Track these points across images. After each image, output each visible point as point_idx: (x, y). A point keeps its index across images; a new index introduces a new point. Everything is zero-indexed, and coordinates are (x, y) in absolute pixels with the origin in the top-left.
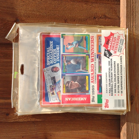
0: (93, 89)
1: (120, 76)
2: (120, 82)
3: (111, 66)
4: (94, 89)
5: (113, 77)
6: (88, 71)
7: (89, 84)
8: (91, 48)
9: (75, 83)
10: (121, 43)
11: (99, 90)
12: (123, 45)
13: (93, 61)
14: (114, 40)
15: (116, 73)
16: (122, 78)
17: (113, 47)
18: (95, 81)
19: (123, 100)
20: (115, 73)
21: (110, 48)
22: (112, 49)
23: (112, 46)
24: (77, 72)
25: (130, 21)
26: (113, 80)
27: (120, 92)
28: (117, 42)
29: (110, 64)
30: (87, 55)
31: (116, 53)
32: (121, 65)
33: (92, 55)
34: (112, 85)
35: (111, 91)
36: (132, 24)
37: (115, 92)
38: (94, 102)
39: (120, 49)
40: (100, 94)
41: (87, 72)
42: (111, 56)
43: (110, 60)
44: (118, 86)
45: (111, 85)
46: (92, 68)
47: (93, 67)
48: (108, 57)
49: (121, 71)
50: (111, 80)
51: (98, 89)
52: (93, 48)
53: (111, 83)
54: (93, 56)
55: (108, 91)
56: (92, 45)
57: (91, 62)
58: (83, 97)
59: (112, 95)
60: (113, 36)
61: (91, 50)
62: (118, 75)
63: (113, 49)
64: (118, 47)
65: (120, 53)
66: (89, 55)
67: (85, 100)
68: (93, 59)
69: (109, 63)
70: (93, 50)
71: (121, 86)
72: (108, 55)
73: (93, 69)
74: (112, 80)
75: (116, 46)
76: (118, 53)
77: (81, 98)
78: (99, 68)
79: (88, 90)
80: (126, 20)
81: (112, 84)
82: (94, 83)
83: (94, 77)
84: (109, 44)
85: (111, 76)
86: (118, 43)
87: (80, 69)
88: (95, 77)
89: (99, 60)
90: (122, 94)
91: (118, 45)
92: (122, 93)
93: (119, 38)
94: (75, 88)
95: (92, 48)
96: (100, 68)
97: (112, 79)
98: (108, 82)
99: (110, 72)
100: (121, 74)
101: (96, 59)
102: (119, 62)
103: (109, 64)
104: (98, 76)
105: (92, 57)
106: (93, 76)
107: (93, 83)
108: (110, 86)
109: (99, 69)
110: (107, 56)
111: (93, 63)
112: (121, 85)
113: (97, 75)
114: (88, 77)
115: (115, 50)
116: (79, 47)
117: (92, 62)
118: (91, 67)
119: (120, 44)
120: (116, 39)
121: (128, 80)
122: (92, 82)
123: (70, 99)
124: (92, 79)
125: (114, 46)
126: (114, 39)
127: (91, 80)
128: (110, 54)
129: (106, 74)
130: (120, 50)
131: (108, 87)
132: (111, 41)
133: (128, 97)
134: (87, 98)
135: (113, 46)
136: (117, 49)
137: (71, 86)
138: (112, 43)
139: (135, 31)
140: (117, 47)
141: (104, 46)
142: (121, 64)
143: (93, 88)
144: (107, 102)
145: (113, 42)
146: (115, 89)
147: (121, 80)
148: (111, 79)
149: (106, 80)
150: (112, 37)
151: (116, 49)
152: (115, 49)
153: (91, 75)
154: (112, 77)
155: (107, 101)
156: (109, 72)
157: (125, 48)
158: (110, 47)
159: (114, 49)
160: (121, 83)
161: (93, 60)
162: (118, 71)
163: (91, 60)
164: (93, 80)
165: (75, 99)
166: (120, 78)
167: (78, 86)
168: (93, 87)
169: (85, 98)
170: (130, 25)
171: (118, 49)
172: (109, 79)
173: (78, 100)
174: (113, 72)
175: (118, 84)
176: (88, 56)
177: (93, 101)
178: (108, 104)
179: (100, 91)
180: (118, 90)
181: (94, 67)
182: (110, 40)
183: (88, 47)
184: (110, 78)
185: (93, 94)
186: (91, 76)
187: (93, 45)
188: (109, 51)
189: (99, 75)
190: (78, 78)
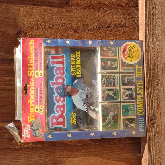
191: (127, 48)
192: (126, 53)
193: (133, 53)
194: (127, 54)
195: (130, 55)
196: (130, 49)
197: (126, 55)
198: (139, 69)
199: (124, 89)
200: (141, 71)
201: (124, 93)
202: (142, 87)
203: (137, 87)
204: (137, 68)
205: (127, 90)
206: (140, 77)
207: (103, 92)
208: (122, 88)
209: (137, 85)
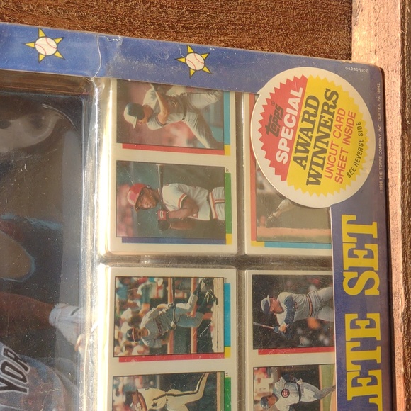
191: (291, 101)
192: (285, 135)
193: (327, 136)
194: (290, 143)
195: (311, 149)
196: (312, 111)
197: (283, 145)
198: (362, 240)
199: (267, 370)
200: (370, 255)
201: (267, 400)
202: (376, 355)
203: (351, 356)
204: (351, 235)
205: (288, 381)
206: (368, 292)
207: (121, 399)
208: (258, 369)
209: (349, 346)
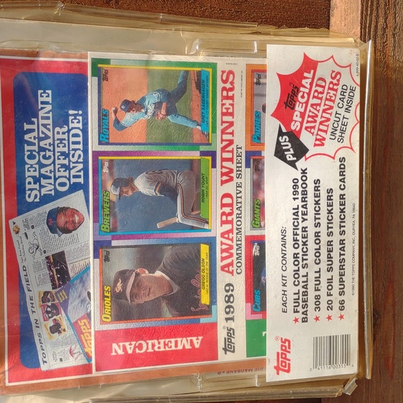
0: (229, 297)
1: (336, 238)
2: (336, 265)
3: (304, 200)
4: (231, 300)
5: (312, 246)
6: (207, 223)
7: (211, 279)
8: (223, 122)
9: (155, 278)
10: (345, 100)
11: (254, 302)
12: (352, 109)
13: (231, 179)
14: (316, 91)
15: (323, 229)
16: (342, 249)
17: (310, 119)
18: (239, 265)
19: (346, 338)
20: (318, 229)
21: (298, 124)
22: (306, 128)
23: (309, 116)
24: (162, 229)
25: (375, 8)
26: (311, 257)
27: (336, 305)
28: (327, 99)
29: (300, 190)
30: (203, 154)
31: (323, 145)
32: (342, 197)
33: (226, 155)
34: (305, 279)
35: (301, 304)
36: (381, 20)
37: (318, 308)
38: (233, 352)
39: (339, 129)
40: (259, 317)
41: (206, 227)
42: (301, 158)
43: (298, 175)
44: (330, 281)
45: (301, 279)
46: (227, 210)
47: (231, 205)
48: (292, 164)
49: (342, 220)
50: (300, 260)
51: (250, 298)
52: (231, 124)
53: (303, 272)
54: (231, 160)
55: (290, 305)
56: (227, 109)
57: (223, 182)
58: (186, 336)
59: (305, 320)
60: (312, 71)
61: (223, 132)
62: (330, 238)
63: (311, 127)
64: (333, 118)
65: (341, 145)
66: (213, 154)
67: (197, 346)
68: (231, 171)
69: (295, 186)
70: (230, 130)
71: (341, 281)
72: (292, 152)
73: (231, 214)
74: (305, 257)
75: (322, 117)
76: (330, 146)
77: (179, 340)
78: (254, 210)
79: (208, 303)
80: (362, 5)
81: (307, 276)
82: (235, 273)
83: (231, 247)
84: (294, 105)
85: (300, 243)
86: (331, 104)
87: (174, 215)
88: (235, 247)
89: (255, 177)
90: (343, 313)
91: (334, 111)
92: (342, 309)
93: (335, 81)
94: (152, 297)
95: (225, 125)
96: (257, 211)
97: (305, 253)
98: (291, 267)
99: (300, 227)
100: (343, 233)
101: (243, 173)
102: (335, 185)
103: (295, 193)
104: (251, 241)
105: (225, 164)
106: (230, 242)
107: (228, 272)
108: (296, 283)
109: (254, 214)
110: (288, 159)
111: (230, 188)
112: (342, 275)
113: (247, 238)
114: (207, 247)
115: (319, 133)
116: (169, 117)
117: (225, 185)
118: (223, 205)
119: (340, 105)
120: (324, 87)
121: (367, 256)
122: (226, 269)
123: (132, 347)
124: (225, 254)
125: (317, 116)
126: (317, 85)
127: (223, 259)
128: (301, 151)
129: (284, 232)
130: (338, 133)
131: (292, 290)
132: (306, 95)
133: (365, 322)
134: (202, 340)
135: (312, 117)
136: (328, 126)
137: (136, 291)
138: (307, 103)
139: (394, 50)
140: (328, 120)
141: (276, 115)
142: (342, 192)
143: (230, 293)
144: (285, 350)
145: (314, 97)
146: (317, 293)
147: (341, 255)
148: (301, 253)
149: (284, 258)
150: (310, 75)
151: (322, 127)
152: (319, 130)
153: (219, 240)
154: (305, 244)
155: (286, 345)
156: (296, 224)
157: (358, 125)
158: (300, 120)
159: (314, 127)
160: (342, 267)
161: (228, 176)
162: (330, 221)
163: (223, 174)
164: (229, 261)
165: (153, 345)
166: (336, 246)
167: (166, 289)
168: (227, 288)
169: (194, 339)
170: (376, 26)
171: (331, 126)
172: (296, 256)
173: (167, 349)
174: (310, 223)
175: (329, 275)
176: (210, 158)
177: (229, 348)
178: (289, 356)
179: (256, 307)
180: (330, 298)
181: (235, 207)
182: (302, 89)
183: (208, 118)
184: (296, 251)
185: (227, 319)
186: (222, 243)
187: (230, 111)
188: (294, 137)
189: (254, 236)
190: (168, 254)
